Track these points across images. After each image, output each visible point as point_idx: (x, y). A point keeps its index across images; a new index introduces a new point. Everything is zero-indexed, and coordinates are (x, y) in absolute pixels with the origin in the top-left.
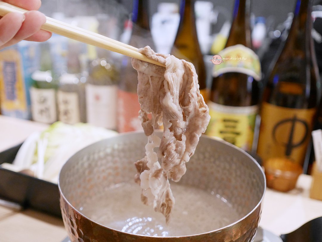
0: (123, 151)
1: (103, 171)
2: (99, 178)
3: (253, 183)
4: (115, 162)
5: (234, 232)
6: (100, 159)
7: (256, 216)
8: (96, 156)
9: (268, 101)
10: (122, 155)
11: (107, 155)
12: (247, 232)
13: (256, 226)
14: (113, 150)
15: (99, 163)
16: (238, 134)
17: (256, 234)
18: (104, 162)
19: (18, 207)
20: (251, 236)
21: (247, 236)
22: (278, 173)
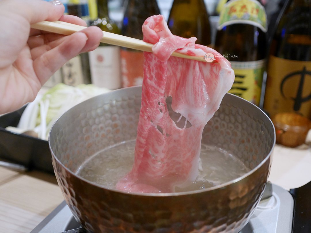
0: (122, 107)
1: (102, 128)
2: (97, 135)
3: (260, 136)
4: (114, 119)
5: (240, 188)
6: (98, 116)
7: (265, 170)
8: (93, 113)
9: (276, 55)
10: (121, 111)
11: (105, 111)
12: (255, 188)
13: (265, 181)
14: (112, 106)
15: (97, 120)
16: (244, 89)
17: (265, 190)
18: (102, 118)
19: (23, 168)
20: (259, 192)
21: (255, 192)
22: (287, 127)
